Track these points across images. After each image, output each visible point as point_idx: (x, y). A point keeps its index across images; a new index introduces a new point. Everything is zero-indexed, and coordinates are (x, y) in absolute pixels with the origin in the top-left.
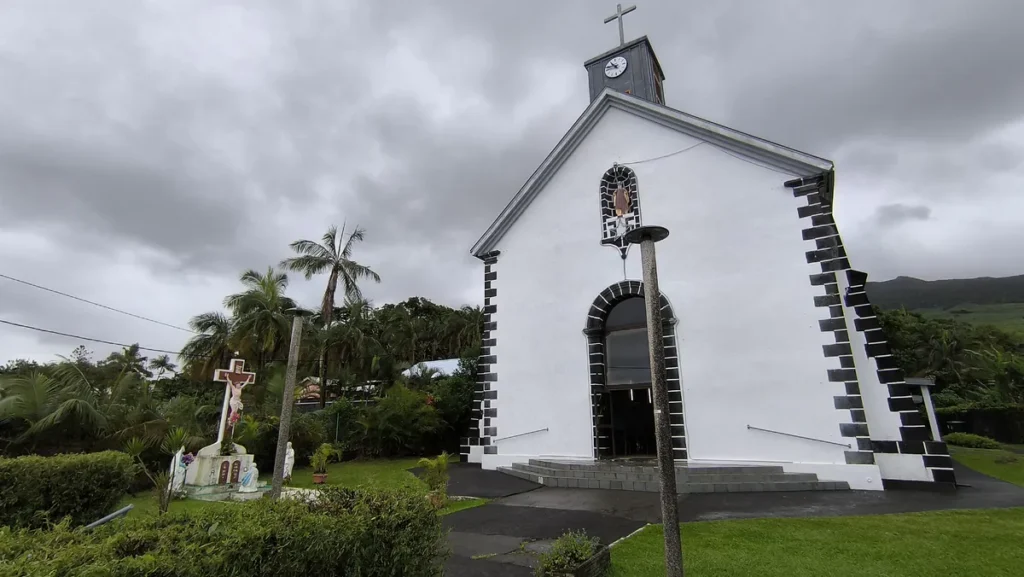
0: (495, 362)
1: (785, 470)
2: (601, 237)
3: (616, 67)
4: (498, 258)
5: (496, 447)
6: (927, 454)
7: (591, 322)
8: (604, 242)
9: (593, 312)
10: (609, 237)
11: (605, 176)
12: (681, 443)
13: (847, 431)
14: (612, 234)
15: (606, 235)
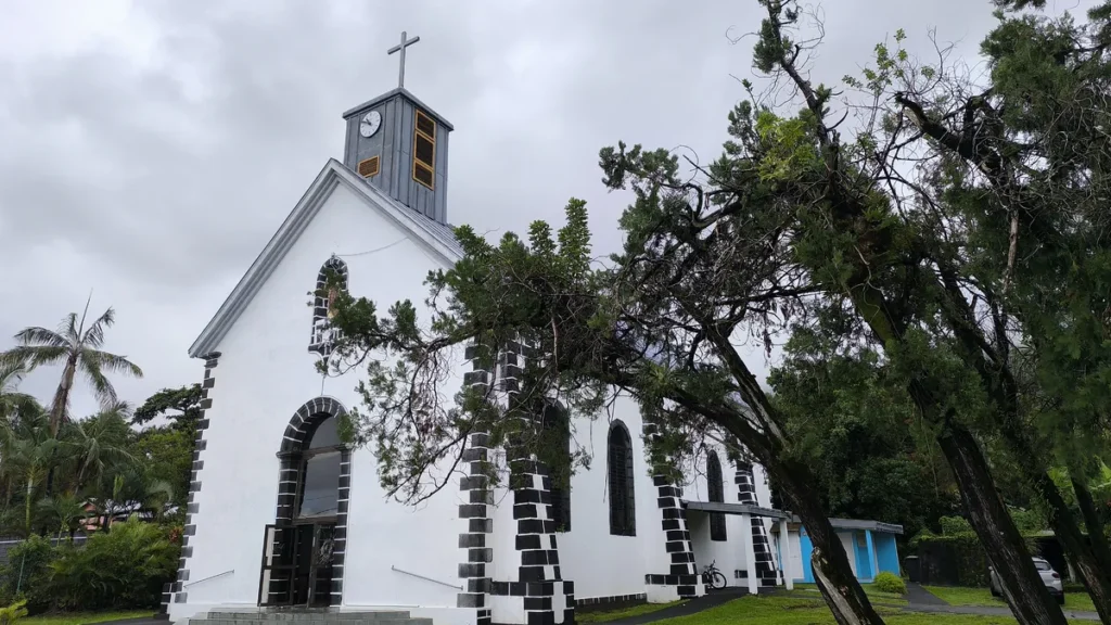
0: (199, 490)
1: (412, 616)
2: (308, 343)
3: (370, 124)
4: (219, 360)
5: (186, 594)
6: (527, 596)
7: (286, 444)
8: (311, 349)
9: (289, 432)
10: (315, 343)
11: (323, 270)
12: (338, 587)
13: (464, 571)
14: (318, 340)
15: (312, 342)
